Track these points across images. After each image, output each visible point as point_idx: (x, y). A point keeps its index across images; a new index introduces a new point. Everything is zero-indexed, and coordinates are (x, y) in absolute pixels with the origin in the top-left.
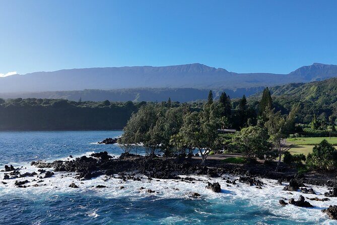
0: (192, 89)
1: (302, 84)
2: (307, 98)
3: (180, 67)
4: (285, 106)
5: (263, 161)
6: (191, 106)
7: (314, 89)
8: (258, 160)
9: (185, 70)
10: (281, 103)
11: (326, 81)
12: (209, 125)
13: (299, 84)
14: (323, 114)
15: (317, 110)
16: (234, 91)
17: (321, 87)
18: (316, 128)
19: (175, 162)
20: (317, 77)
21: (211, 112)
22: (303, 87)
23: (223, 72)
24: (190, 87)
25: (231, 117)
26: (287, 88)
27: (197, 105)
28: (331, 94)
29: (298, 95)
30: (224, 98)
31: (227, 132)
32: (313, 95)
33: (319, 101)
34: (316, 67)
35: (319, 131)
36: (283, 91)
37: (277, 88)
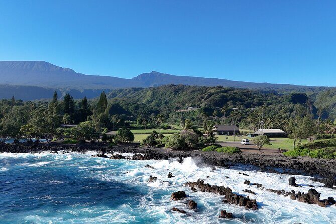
0: (36, 88)
1: (141, 89)
2: (144, 101)
3: (23, 63)
4: (124, 108)
5: (89, 141)
6: (35, 104)
7: (149, 93)
8: (87, 141)
9: (28, 67)
10: (121, 105)
11: (159, 88)
12: (52, 117)
13: (139, 88)
14: (153, 114)
15: (149, 111)
16: (82, 91)
17: (155, 92)
18: (140, 123)
19: (24, 145)
20: (155, 84)
21: (55, 108)
22: (142, 91)
23: (70, 72)
24: (35, 85)
25: (74, 114)
26: (129, 92)
27: (42, 103)
28: (162, 99)
29: (137, 98)
30: (68, 98)
31: (69, 127)
32: (149, 99)
33: (153, 104)
34: (154, 75)
35: (142, 126)
36: (126, 94)
37: (121, 91)
